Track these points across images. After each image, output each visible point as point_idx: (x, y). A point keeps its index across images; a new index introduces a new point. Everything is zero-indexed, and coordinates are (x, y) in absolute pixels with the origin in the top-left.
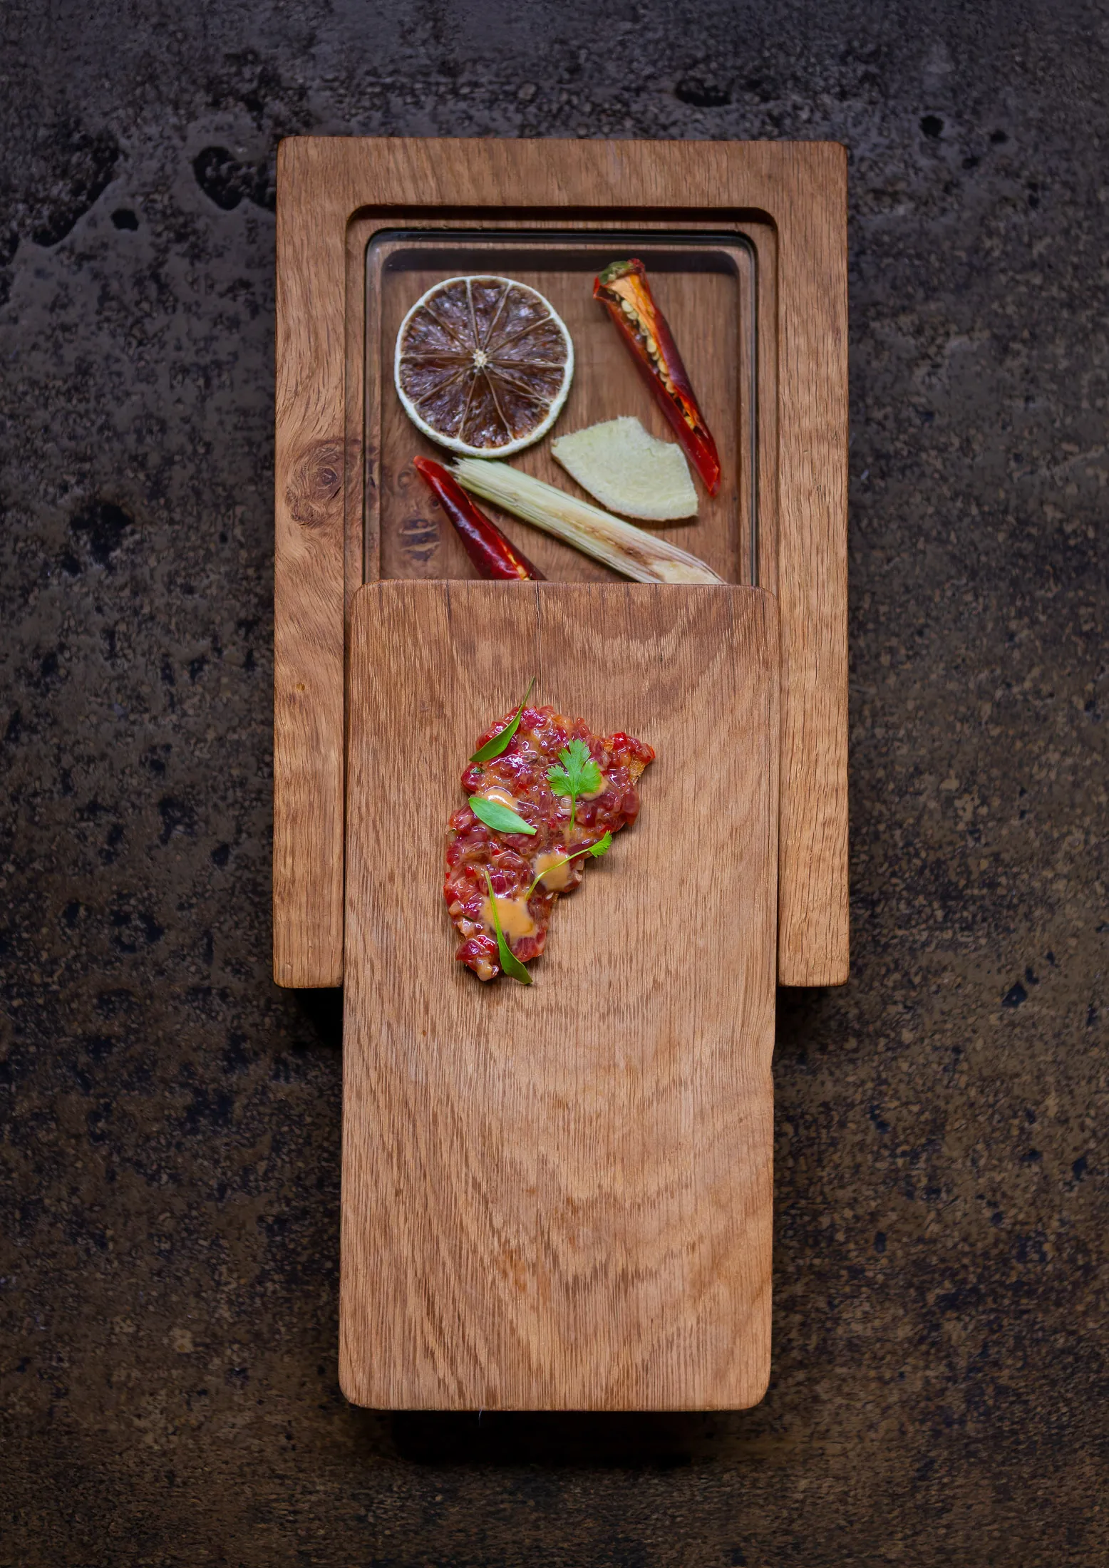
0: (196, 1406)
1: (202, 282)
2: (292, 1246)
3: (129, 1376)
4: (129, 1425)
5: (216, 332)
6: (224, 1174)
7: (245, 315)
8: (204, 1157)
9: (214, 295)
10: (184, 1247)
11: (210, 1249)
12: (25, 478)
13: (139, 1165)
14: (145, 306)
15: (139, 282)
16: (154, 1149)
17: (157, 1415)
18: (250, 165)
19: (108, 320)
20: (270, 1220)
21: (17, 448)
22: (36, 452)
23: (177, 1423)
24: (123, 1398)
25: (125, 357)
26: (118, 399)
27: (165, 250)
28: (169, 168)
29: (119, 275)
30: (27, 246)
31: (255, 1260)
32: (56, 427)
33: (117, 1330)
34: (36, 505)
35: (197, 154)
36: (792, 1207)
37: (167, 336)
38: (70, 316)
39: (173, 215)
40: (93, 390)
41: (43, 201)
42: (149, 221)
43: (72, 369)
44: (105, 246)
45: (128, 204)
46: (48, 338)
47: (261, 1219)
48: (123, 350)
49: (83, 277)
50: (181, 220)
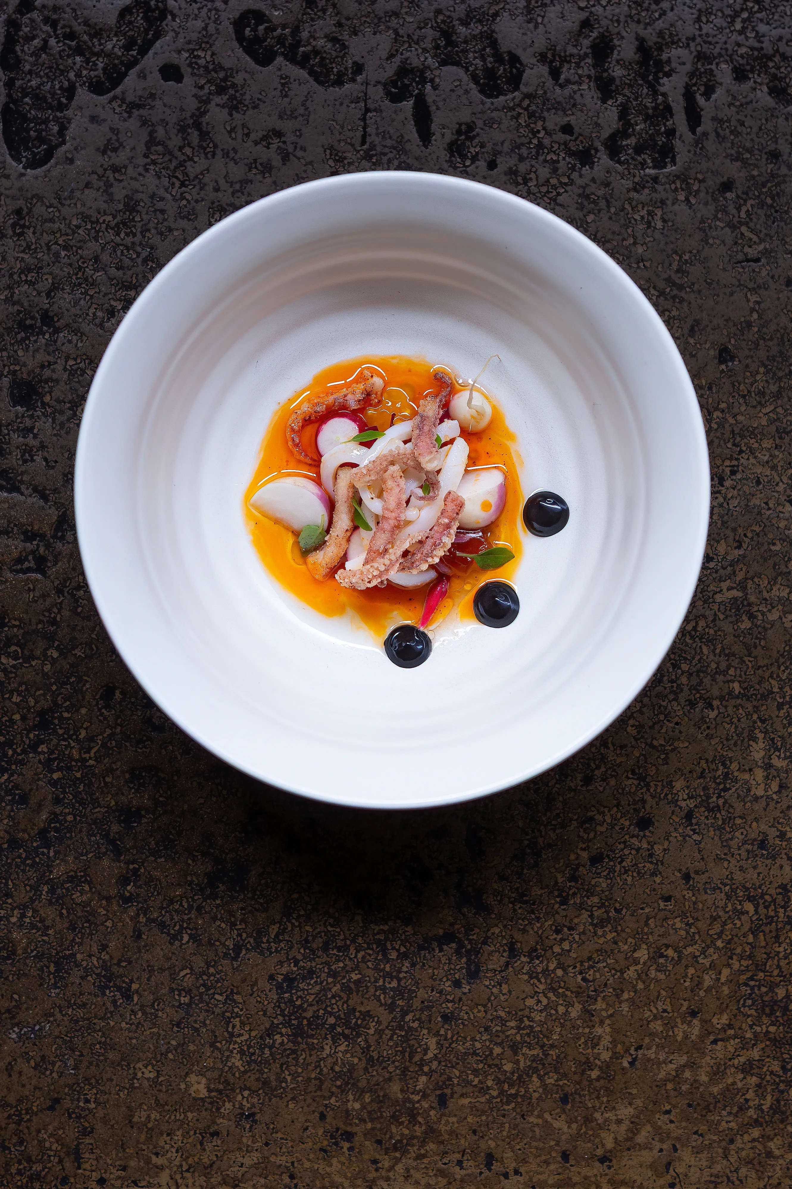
0: (209, 1146)
1: (239, 130)
2: (298, 1003)
3: (149, 1117)
4: (148, 1162)
5: (250, 176)
6: (240, 935)
7: (277, 161)
8: (222, 920)
9: (250, 143)
10: (201, 1000)
11: (224, 1003)
12: (76, 303)
13: (162, 925)
14: (188, 151)
15: (183, 129)
16: (176, 911)
17: (172, 1154)
18: (284, 27)
19: (154, 163)
20: (280, 978)
21: (69, 276)
22: (86, 279)
23: (190, 1161)
24: (143, 1137)
25: (169, 196)
26: (161, 234)
27: (207, 102)
28: (211, 28)
29: (164, 122)
30: (83, 95)
31: (265, 1014)
32: (105, 258)
33: (140, 1075)
34: (85, 327)
35: (237, 16)
36: (751, 978)
37: (207, 179)
38: (121, 158)
39: (214, 70)
40: (139, 225)
41: (98, 55)
42: (193, 74)
43: (121, 206)
44: (152, 96)
45: (174, 58)
46: (100, 178)
47: (272, 977)
48: (166, 190)
49: (133, 124)
50: (222, 75)
